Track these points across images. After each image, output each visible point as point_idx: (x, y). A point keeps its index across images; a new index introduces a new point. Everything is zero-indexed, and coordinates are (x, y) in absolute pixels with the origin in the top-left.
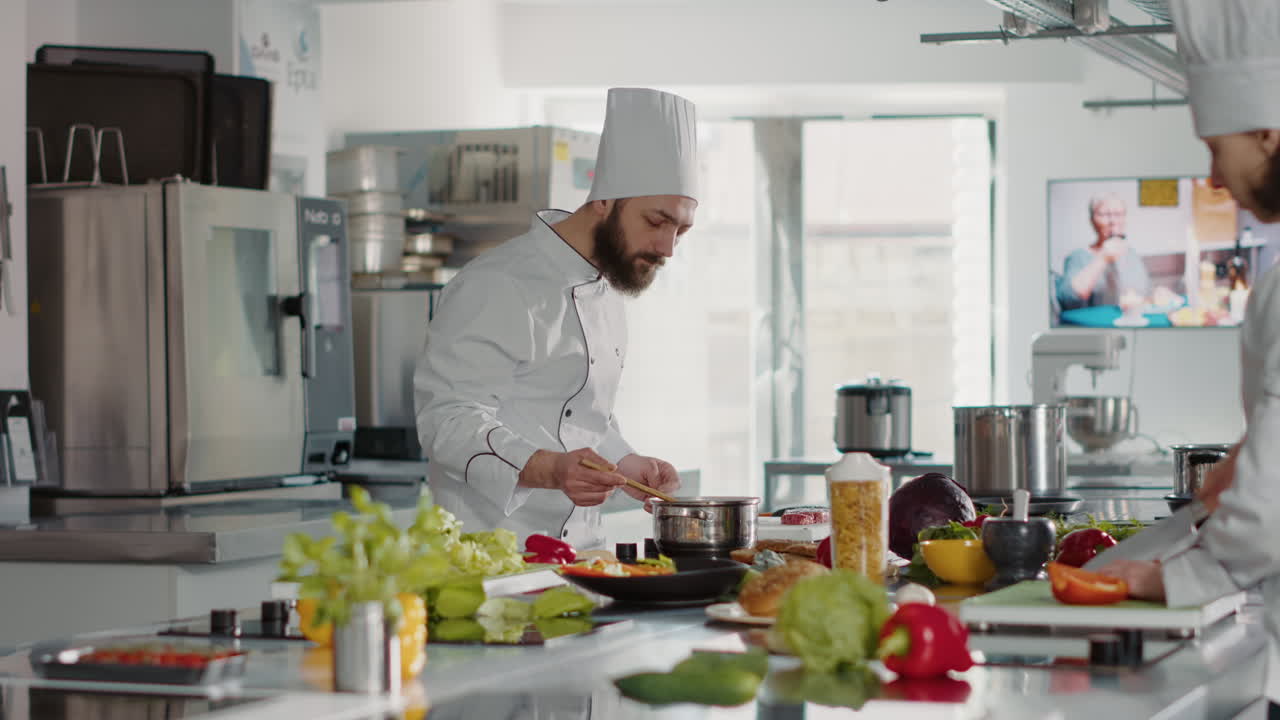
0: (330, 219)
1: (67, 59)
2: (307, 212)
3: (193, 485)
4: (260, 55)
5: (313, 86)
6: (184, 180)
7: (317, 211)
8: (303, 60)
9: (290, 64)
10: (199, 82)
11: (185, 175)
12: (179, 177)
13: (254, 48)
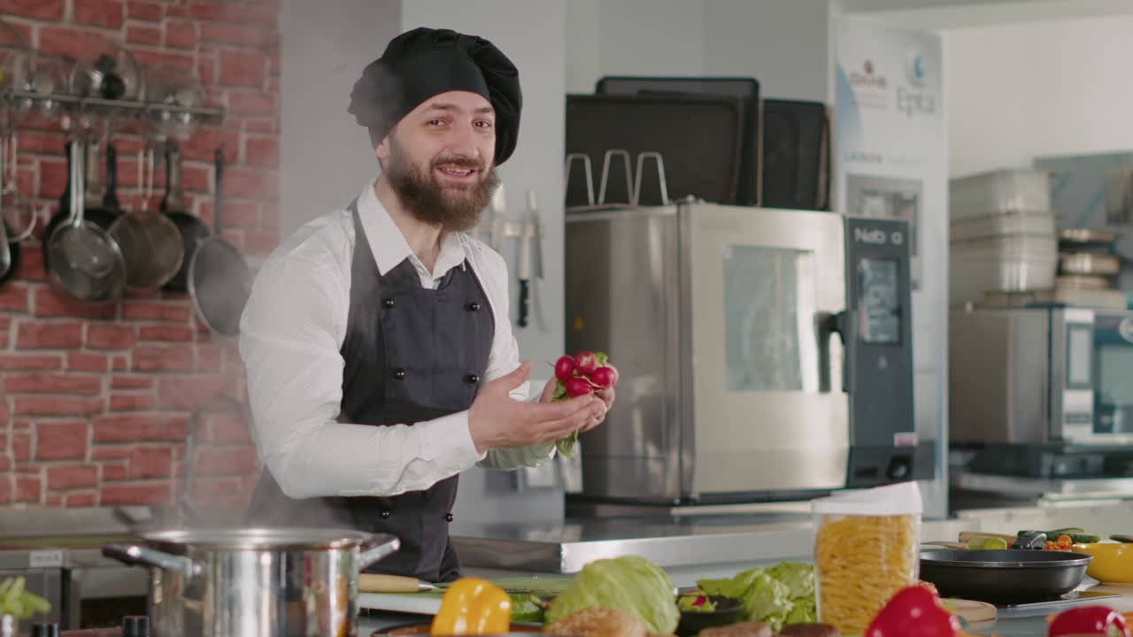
0: (889, 238)
1: (632, 90)
2: (858, 232)
3: (703, 495)
4: (861, 81)
5: (931, 110)
6: (696, 202)
7: (870, 230)
8: (918, 85)
9: (900, 90)
10: (741, 107)
11: (697, 196)
12: (691, 198)
13: (854, 75)
